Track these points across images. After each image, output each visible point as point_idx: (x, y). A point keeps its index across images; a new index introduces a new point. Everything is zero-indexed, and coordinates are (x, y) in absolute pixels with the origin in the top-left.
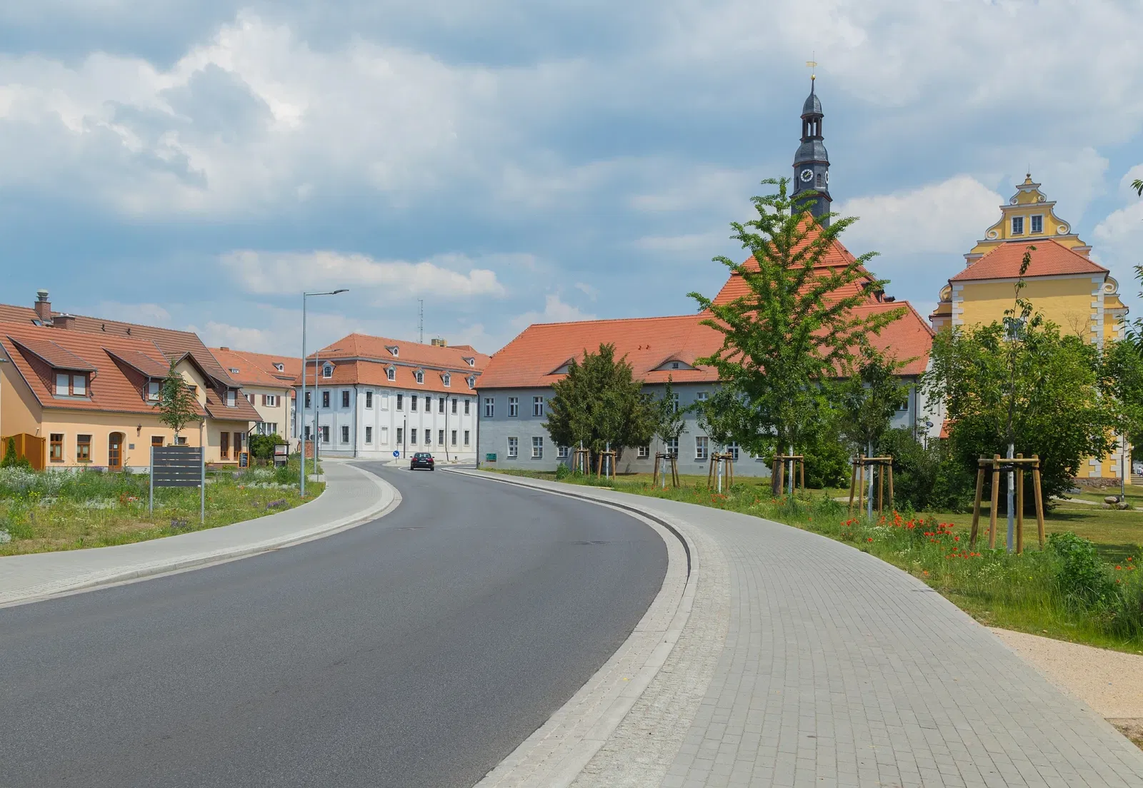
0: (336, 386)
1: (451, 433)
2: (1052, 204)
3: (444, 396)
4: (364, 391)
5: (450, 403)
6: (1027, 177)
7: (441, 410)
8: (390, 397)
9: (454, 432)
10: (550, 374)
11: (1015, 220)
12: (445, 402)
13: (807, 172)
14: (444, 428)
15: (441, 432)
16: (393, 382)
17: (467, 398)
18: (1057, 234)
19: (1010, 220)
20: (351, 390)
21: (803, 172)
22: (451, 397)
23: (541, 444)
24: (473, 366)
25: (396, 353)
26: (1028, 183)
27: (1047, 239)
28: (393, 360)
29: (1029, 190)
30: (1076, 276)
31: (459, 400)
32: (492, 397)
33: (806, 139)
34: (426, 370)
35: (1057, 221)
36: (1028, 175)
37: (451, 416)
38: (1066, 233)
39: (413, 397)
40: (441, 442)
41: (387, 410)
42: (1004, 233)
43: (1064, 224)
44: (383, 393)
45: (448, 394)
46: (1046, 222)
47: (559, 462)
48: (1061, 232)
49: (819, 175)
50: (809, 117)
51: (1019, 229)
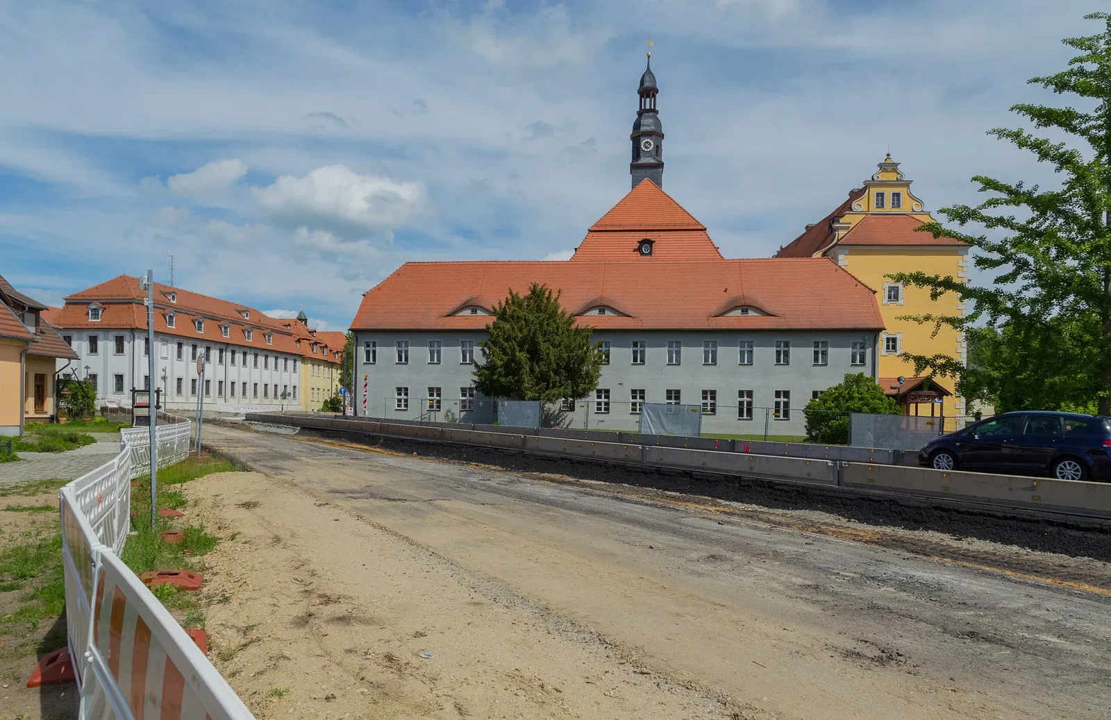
0: (106, 330)
1: (230, 384)
2: (909, 183)
3: (223, 347)
4: (142, 337)
5: (229, 354)
6: (886, 157)
7: (221, 361)
8: (169, 345)
9: (233, 383)
10: (449, 316)
11: (877, 194)
12: (224, 353)
13: (647, 142)
14: (223, 379)
15: (220, 383)
16: (172, 328)
17: (244, 350)
18: (913, 210)
19: (874, 195)
20: (127, 335)
21: (644, 142)
22: (230, 349)
23: (438, 395)
24: (248, 318)
25: (173, 299)
26: (888, 161)
27: (905, 214)
28: (171, 306)
29: (889, 168)
30: (941, 248)
31: (237, 351)
32: (374, 340)
33: (642, 113)
34: (206, 320)
35: (913, 198)
36: (888, 155)
37: (230, 368)
38: (921, 209)
39: (193, 345)
40: (220, 393)
41: (166, 358)
42: (868, 206)
43: (919, 201)
44: (163, 340)
45: (228, 344)
46: (904, 199)
47: (461, 416)
48: (916, 208)
49: (657, 146)
50: (647, 91)
51: (881, 204)
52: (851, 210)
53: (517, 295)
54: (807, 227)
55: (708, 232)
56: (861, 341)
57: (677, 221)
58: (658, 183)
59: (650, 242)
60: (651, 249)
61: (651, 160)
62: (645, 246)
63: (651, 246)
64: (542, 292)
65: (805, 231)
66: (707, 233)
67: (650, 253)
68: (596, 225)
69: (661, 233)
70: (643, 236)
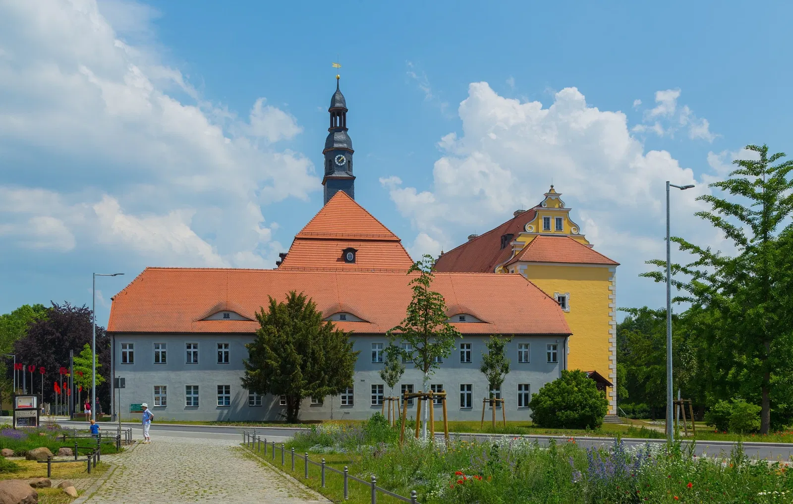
2: (568, 211)
6: (551, 188)
10: (202, 320)
11: (545, 218)
13: (340, 157)
18: (571, 233)
19: (542, 219)
21: (337, 157)
23: (196, 393)
26: (552, 192)
27: (566, 236)
29: (553, 198)
30: (596, 266)
32: (131, 343)
33: (333, 130)
35: (571, 224)
36: (552, 186)
38: (577, 233)
42: (537, 228)
43: (575, 226)
46: (564, 223)
47: (219, 411)
48: (574, 232)
49: (349, 161)
50: (338, 112)
51: (547, 226)
52: (525, 230)
53: (275, 301)
54: (470, 237)
55: (402, 242)
56: (553, 344)
57: (374, 233)
58: (351, 195)
59: (354, 251)
60: (354, 257)
61: (343, 175)
62: (349, 255)
63: (354, 255)
64: (301, 300)
65: (468, 240)
66: (402, 244)
67: (353, 261)
68: (301, 233)
69: (362, 243)
70: (346, 245)
